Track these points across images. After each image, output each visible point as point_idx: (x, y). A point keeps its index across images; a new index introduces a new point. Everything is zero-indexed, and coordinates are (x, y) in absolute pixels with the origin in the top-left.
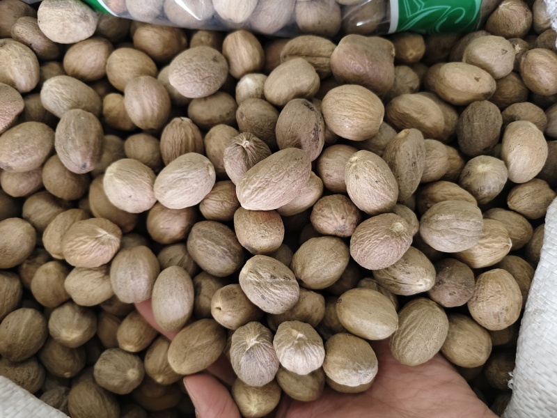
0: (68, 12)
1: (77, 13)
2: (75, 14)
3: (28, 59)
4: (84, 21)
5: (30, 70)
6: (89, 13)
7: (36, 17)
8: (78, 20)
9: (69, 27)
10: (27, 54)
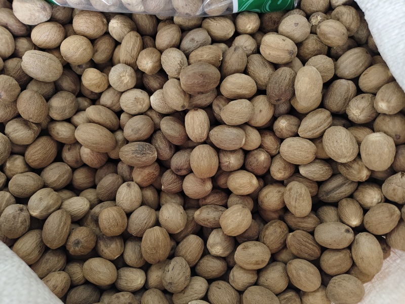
0: (33, 6)
1: (39, 6)
2: (38, 7)
3: (7, 36)
4: (44, 11)
5: (8, 43)
6: (47, 6)
7: (11, 8)
8: (40, 11)
9: (34, 15)
10: (6, 33)
